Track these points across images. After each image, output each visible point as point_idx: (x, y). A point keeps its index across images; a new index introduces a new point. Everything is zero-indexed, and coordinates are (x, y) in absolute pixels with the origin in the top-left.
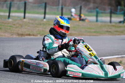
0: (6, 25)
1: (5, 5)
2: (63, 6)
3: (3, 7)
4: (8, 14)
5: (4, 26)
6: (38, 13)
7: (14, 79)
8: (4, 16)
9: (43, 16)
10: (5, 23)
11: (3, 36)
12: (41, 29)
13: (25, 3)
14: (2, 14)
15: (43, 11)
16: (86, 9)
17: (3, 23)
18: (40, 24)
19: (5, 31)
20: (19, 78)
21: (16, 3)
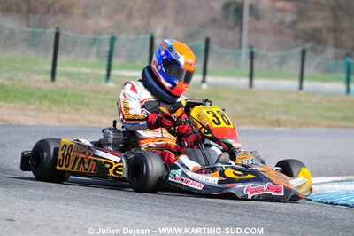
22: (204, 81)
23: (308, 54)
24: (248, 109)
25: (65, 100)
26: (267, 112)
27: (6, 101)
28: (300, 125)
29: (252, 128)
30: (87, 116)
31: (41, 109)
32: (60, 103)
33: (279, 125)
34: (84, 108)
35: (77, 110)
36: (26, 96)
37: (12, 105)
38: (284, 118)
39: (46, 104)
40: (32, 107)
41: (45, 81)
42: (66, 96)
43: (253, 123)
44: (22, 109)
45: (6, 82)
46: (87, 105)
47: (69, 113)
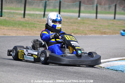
0: (41, 23)
1: (41, 4)
2: (98, 5)
3: (39, 6)
4: (43, 13)
5: (39, 24)
6: (73, 12)
7: (43, 77)
8: (39, 14)
9: (78, 14)
10: (41, 22)
11: (37, 34)
12: (75, 27)
13: (60, 2)
14: (38, 13)
15: (78, 9)
16: (122, 8)
17: (38, 22)
18: (75, 23)
19: (39, 30)
20: (49, 76)
21: (52, 2)
22: (79, 17)
23: (117, 6)
24: (94, 28)
25: (28, 25)
26: (101, 29)
27: (6, 27)
28: (113, 34)
29: (95, 35)
30: (35, 32)
31: (18, 29)
32: (26, 26)
33: (105, 34)
34: (35, 28)
35: (32, 29)
36: (13, 24)
37: (8, 28)
38: (107, 31)
39: (21, 27)
40: (15, 28)
41: (22, 18)
42: (28, 24)
43: (95, 33)
44: (11, 30)
45: (7, 19)
46: (36, 27)
47: (29, 31)
